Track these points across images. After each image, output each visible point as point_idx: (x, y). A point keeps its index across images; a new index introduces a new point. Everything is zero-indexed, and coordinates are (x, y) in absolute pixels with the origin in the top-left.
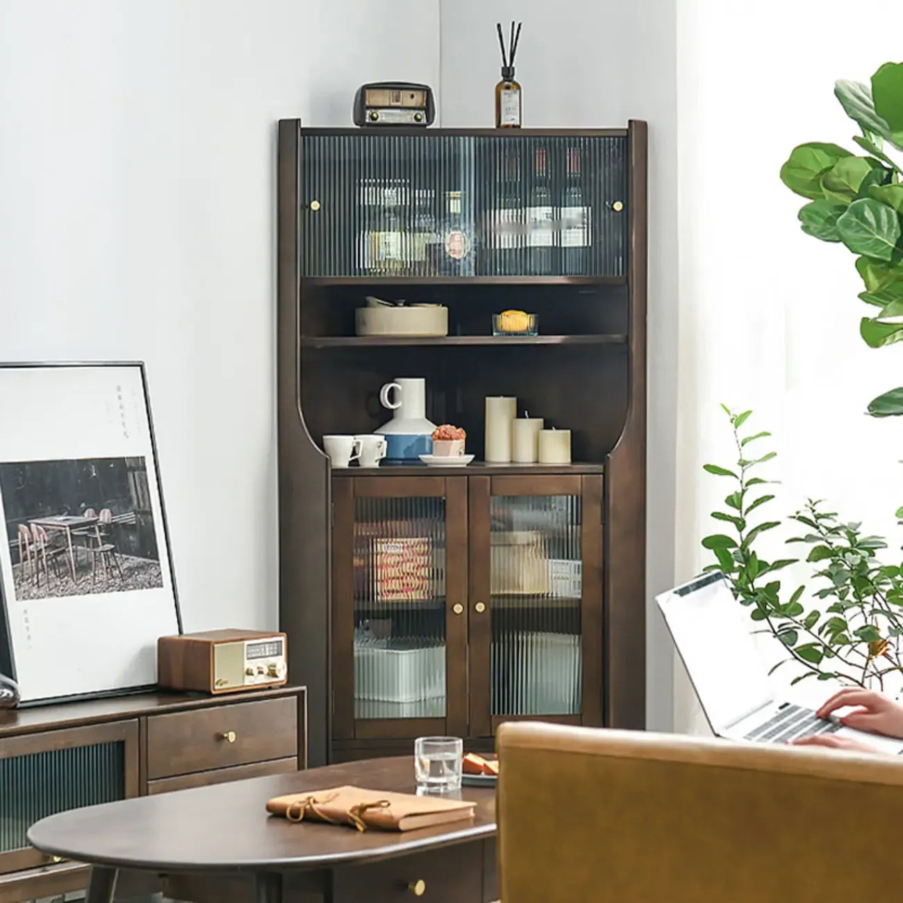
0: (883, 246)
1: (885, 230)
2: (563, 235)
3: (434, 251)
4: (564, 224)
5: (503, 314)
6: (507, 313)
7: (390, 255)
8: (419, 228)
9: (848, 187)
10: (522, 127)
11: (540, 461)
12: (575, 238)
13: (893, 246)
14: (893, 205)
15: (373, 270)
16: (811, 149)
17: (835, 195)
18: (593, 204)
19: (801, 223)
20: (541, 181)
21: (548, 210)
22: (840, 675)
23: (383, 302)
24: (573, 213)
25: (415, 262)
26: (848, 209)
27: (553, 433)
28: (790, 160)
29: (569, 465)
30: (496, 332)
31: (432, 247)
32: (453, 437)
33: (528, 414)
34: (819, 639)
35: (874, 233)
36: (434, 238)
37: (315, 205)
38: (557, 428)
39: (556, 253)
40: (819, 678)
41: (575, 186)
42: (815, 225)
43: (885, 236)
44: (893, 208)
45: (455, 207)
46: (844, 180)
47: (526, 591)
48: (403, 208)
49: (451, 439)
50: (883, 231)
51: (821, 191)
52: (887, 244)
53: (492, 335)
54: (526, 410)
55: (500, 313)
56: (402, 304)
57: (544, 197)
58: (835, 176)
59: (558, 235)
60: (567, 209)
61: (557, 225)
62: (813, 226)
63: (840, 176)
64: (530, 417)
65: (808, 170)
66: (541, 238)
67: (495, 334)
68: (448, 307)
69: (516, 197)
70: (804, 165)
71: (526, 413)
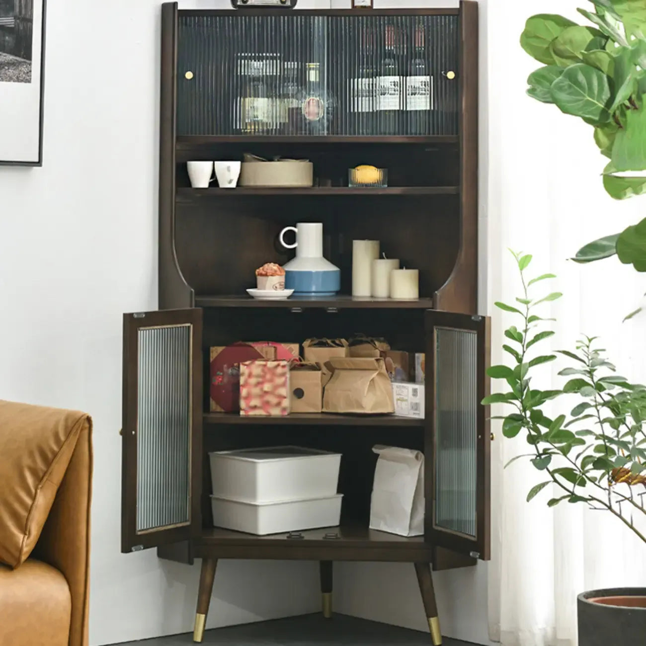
0: (594, 106)
1: (596, 92)
2: (408, 100)
3: (296, 114)
4: (409, 92)
5: (356, 168)
6: (359, 168)
7: (257, 117)
8: (284, 95)
9: (573, 53)
10: (375, 7)
11: (392, 296)
12: (421, 103)
13: (602, 106)
14: (603, 69)
15: (244, 130)
16: (542, 20)
17: (564, 60)
18: (435, 74)
19: (529, 87)
20: (389, 54)
21: (396, 78)
22: (593, 499)
23: (258, 157)
24: (417, 81)
25: (280, 123)
26: (564, 73)
27: (405, 272)
28: (525, 30)
29: (417, 300)
30: (352, 184)
31: (295, 111)
32: (268, 274)
33: (385, 255)
34: (575, 464)
35: (586, 95)
36: (294, 103)
37: (189, 75)
38: (407, 268)
39: (403, 115)
40: (570, 501)
41: (420, 58)
42: (541, 88)
43: (596, 98)
44: (603, 72)
45: (313, 76)
46: (568, 47)
47: (368, 411)
48: (278, 77)
49: (266, 275)
50: (594, 93)
51: (552, 57)
52: (596, 104)
53: (348, 186)
54: (383, 252)
55: (354, 168)
56: (276, 160)
57: (393, 68)
58: (562, 44)
59: (403, 100)
60: (413, 77)
61: (403, 92)
62: (539, 89)
63: (565, 43)
64: (388, 258)
65: (542, 38)
66: (390, 103)
67: (350, 186)
68: (313, 162)
69: (372, 68)
70: (538, 35)
71: (384, 254)
